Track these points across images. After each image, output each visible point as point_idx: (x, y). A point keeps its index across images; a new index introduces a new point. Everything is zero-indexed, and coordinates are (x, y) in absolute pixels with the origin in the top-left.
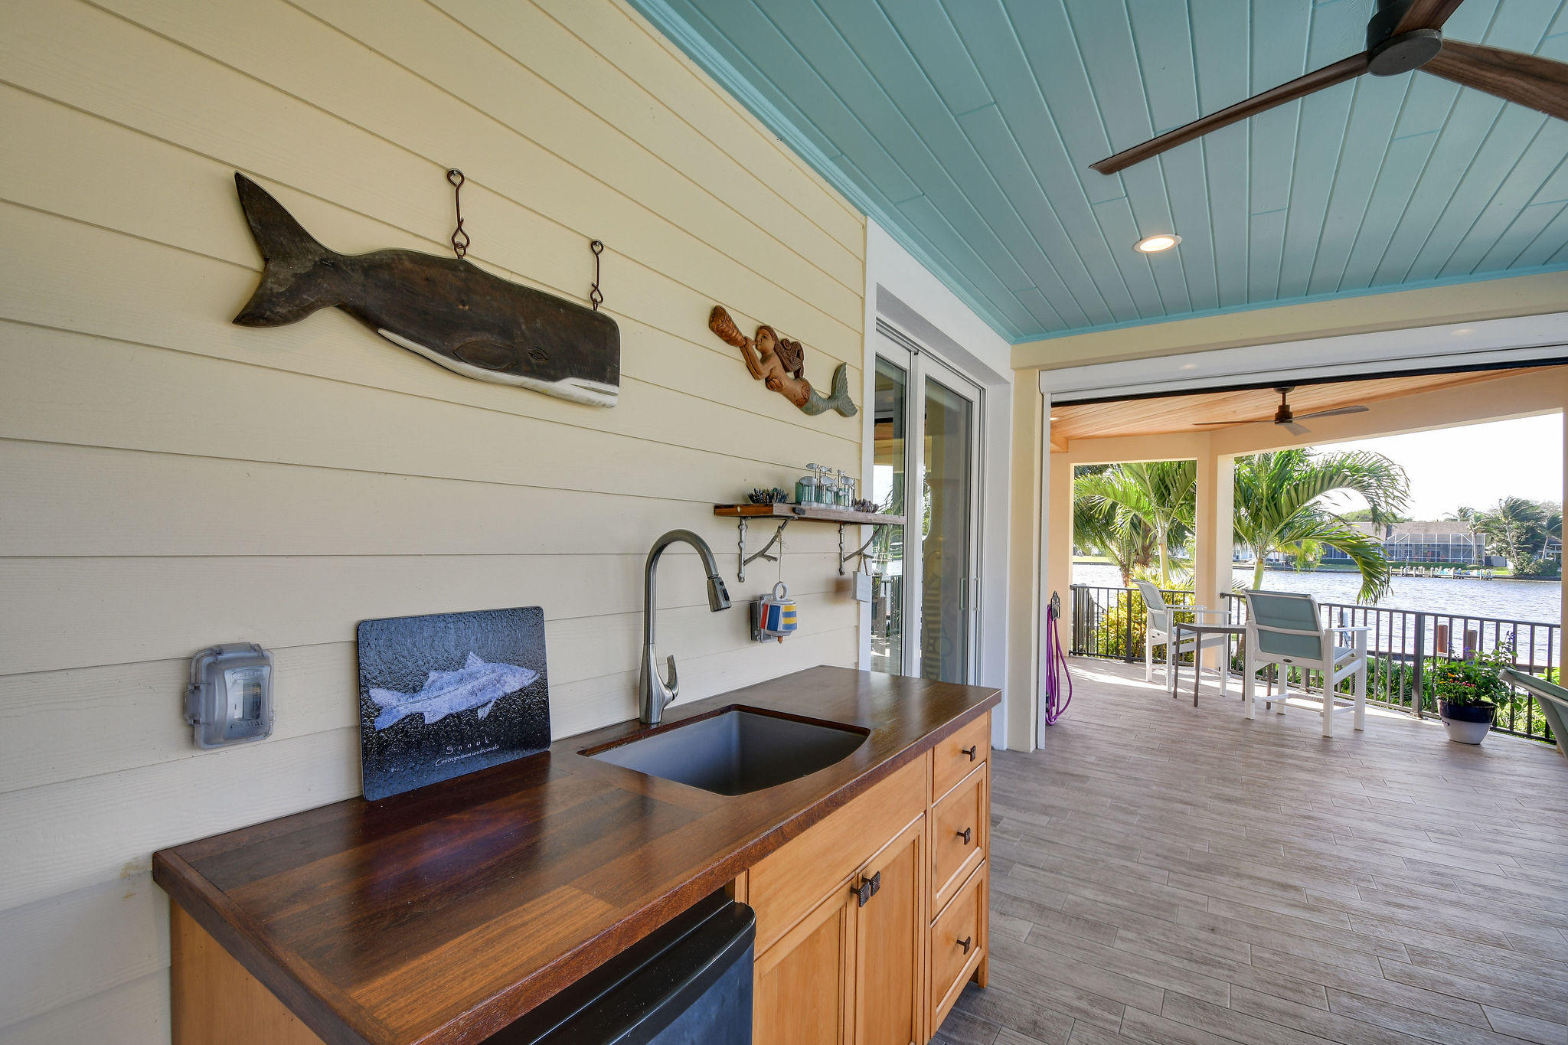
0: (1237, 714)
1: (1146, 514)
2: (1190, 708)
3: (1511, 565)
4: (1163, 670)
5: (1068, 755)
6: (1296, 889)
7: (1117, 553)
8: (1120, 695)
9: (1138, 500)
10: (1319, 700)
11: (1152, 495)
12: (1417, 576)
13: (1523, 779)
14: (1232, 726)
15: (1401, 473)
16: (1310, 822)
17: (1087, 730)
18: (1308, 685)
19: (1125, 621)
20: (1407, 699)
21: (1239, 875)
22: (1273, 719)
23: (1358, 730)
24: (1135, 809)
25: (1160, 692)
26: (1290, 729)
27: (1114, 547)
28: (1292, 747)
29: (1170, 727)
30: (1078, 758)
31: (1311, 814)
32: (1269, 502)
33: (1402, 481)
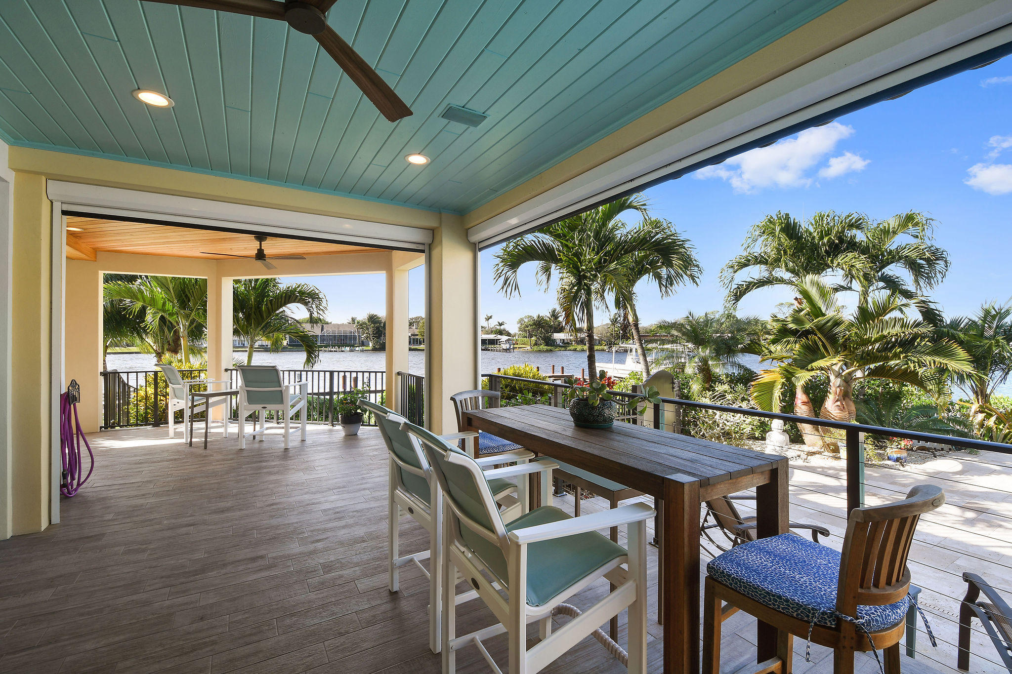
0: (233, 448)
1: (171, 314)
2: (201, 451)
3: (371, 344)
4: (182, 428)
5: (85, 521)
6: (262, 557)
7: (152, 344)
8: (145, 455)
9: (164, 304)
10: (283, 428)
11: (175, 301)
12: (335, 351)
13: (373, 447)
14: (231, 457)
15: (324, 297)
16: (274, 507)
17: (110, 492)
18: (278, 419)
19: (153, 396)
20: (327, 417)
21: (225, 565)
22: (256, 446)
23: (303, 441)
24: (147, 546)
25: (179, 444)
26: (266, 450)
27: (149, 340)
28: (266, 461)
29: (184, 469)
30: (96, 520)
31: (275, 501)
32: (256, 309)
33: (324, 300)
